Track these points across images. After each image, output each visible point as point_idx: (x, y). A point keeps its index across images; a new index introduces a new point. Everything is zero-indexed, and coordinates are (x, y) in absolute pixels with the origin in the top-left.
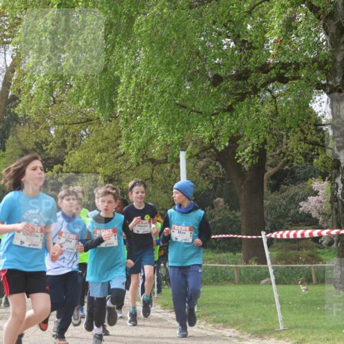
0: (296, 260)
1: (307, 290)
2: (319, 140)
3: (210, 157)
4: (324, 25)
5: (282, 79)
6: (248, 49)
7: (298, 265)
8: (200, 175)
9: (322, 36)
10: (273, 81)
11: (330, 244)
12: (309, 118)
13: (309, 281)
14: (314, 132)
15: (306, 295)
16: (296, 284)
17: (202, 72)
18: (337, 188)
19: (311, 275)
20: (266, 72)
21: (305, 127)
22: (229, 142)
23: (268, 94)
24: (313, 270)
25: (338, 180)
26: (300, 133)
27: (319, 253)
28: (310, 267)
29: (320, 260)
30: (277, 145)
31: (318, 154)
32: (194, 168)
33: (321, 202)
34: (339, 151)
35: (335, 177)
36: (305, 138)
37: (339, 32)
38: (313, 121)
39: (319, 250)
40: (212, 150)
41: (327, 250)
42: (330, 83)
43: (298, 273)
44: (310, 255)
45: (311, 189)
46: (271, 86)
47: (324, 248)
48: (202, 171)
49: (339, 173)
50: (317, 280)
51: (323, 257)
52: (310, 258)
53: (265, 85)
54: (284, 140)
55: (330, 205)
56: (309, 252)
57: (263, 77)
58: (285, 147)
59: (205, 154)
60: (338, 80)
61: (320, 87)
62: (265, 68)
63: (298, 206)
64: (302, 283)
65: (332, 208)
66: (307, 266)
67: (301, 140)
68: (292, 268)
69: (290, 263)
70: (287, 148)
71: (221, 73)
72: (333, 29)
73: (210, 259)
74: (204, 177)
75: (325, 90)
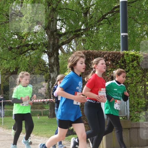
1: (39, 118)
2: (45, 69)
3: (9, 74)
4: (47, 32)
5: (33, 49)
6: (21, 39)
7: (37, 110)
8: (5, 80)
9: (46, 35)
10: (30, 50)
11: (48, 103)
12: (42, 62)
13: (40, 115)
14: (43, 67)
15: (39, 120)
16: (36, 116)
17: (6, 46)
18: (50, 85)
19: (41, 113)
20: (27, 47)
21: (40, 65)
22: (15, 69)
23: (28, 54)
25: (50, 83)
26: (39, 67)
28: (41, 111)
29: (44, 108)
30: (31, 71)
31: (44, 74)
32: (4, 78)
33: (45, 89)
34: (51, 73)
35: (49, 82)
36: (40, 69)
37: (51, 34)
38: (43, 63)
39: (44, 105)
40: (10, 72)
41: (47, 105)
42: (48, 51)
43: (37, 112)
44: (41, 107)
46: (29, 51)
47: (46, 104)
48: (6, 79)
49: (51, 80)
50: (43, 115)
51: (46, 107)
52: (41, 108)
53: (27, 51)
54: (34, 69)
55: (47, 91)
56: (41, 106)
58: (34, 71)
59: (7, 73)
60: (51, 50)
61: (45, 52)
62: (27, 45)
64: (38, 116)
66: (40, 110)
67: (39, 69)
68: (35, 111)
69: (35, 109)
70: (34, 72)
71: (13, 46)
72: (49, 33)
73: (8, 108)
74: (7, 81)
75: (47, 53)
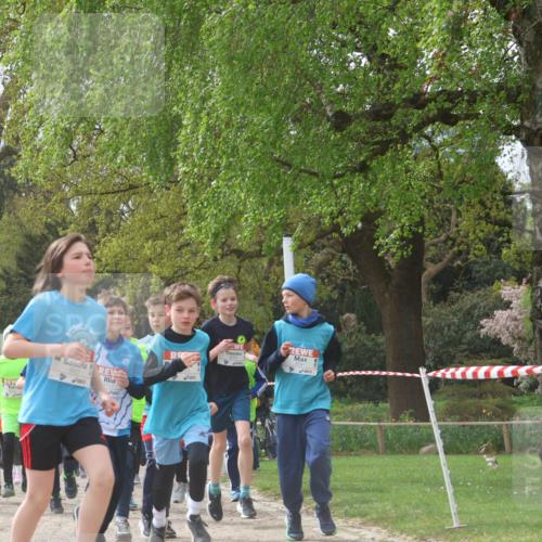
0: (478, 415)
1: (496, 462)
3: (332, 246)
4: (515, 29)
5: (447, 118)
6: (391, 68)
7: (480, 423)
8: (316, 276)
9: (512, 46)
10: (432, 121)
11: (532, 387)
12: (494, 181)
13: (498, 448)
14: (502, 205)
15: (494, 472)
16: (477, 452)
17: (316, 109)
19: (502, 439)
20: (421, 107)
21: (487, 197)
22: (362, 221)
23: (425, 143)
24: (504, 429)
26: (478, 207)
27: (515, 402)
28: (500, 426)
30: (441, 227)
31: (509, 241)
32: (308, 265)
33: (516, 319)
36: (488, 215)
37: (540, 40)
38: (499, 186)
39: (514, 398)
40: (335, 235)
41: (526, 398)
42: (526, 123)
43: (480, 435)
44: (500, 407)
45: (499, 298)
46: (429, 130)
47: (522, 394)
48: (319, 269)
50: (512, 446)
51: (521, 409)
52: (499, 411)
53: (419, 128)
55: (530, 324)
56: (498, 400)
57: (416, 116)
58: (455, 229)
59: (324, 241)
61: (509, 130)
62: (418, 101)
63: (478, 326)
64: (487, 452)
65: (534, 327)
66: (495, 423)
67: (481, 218)
68: (472, 427)
69: (467, 420)
70: (458, 231)
71: (347, 108)
72: (529, 36)
73: (337, 413)
74: (323, 280)
75: (518, 137)
